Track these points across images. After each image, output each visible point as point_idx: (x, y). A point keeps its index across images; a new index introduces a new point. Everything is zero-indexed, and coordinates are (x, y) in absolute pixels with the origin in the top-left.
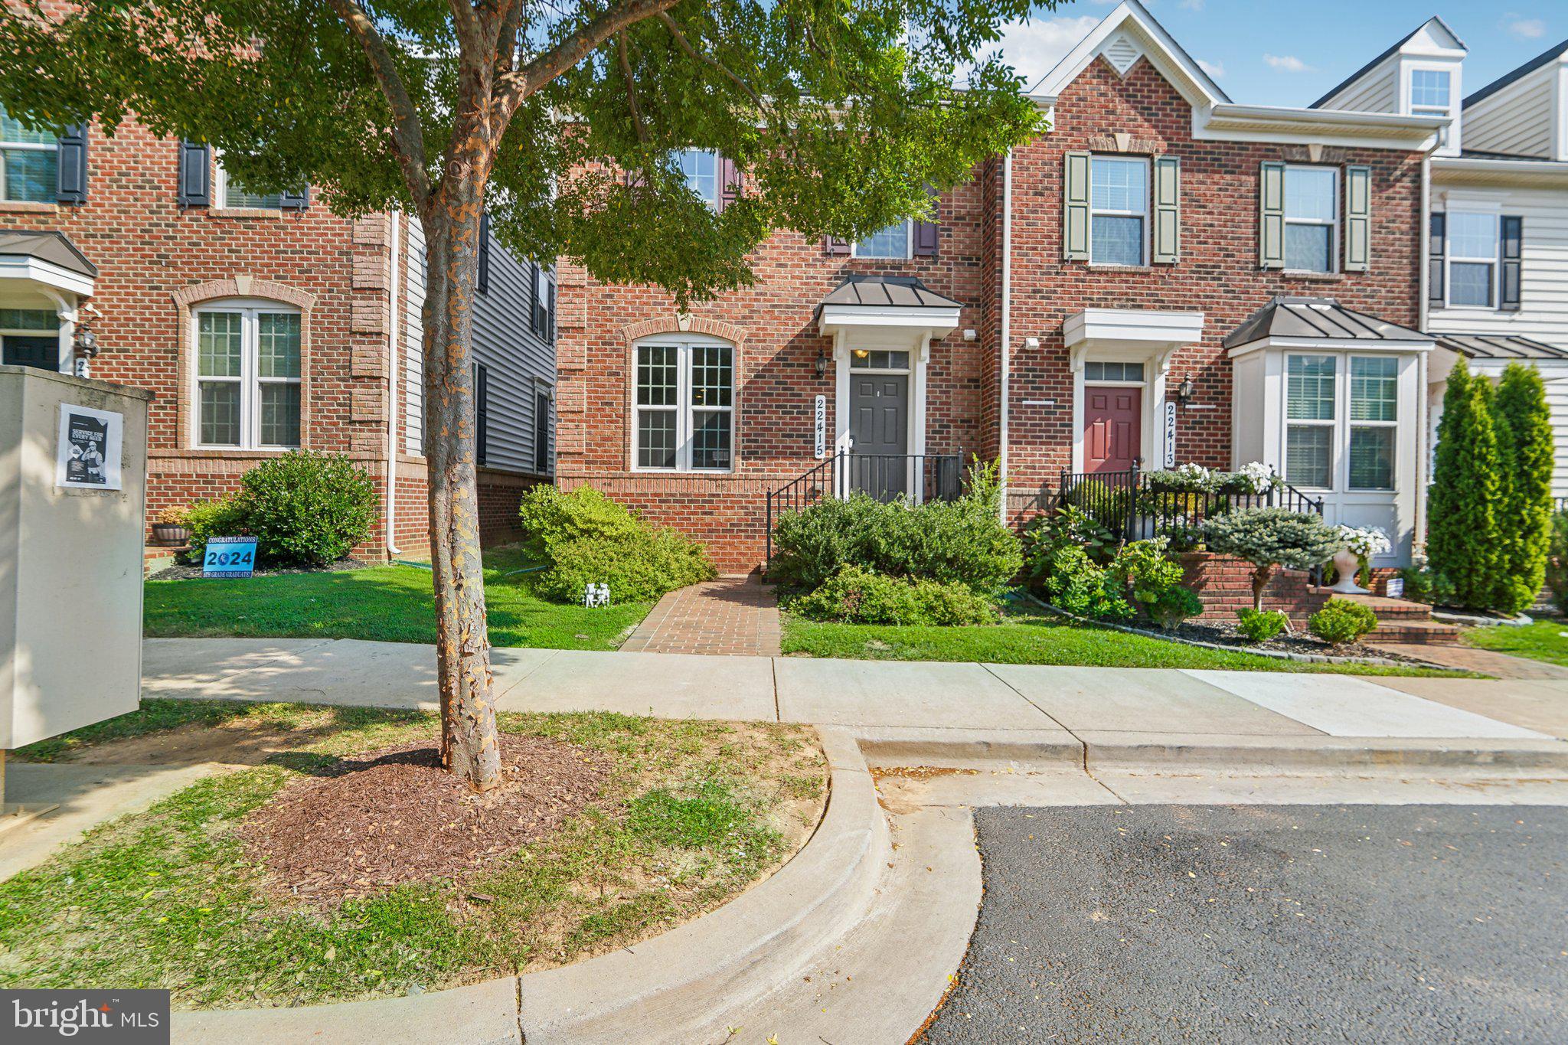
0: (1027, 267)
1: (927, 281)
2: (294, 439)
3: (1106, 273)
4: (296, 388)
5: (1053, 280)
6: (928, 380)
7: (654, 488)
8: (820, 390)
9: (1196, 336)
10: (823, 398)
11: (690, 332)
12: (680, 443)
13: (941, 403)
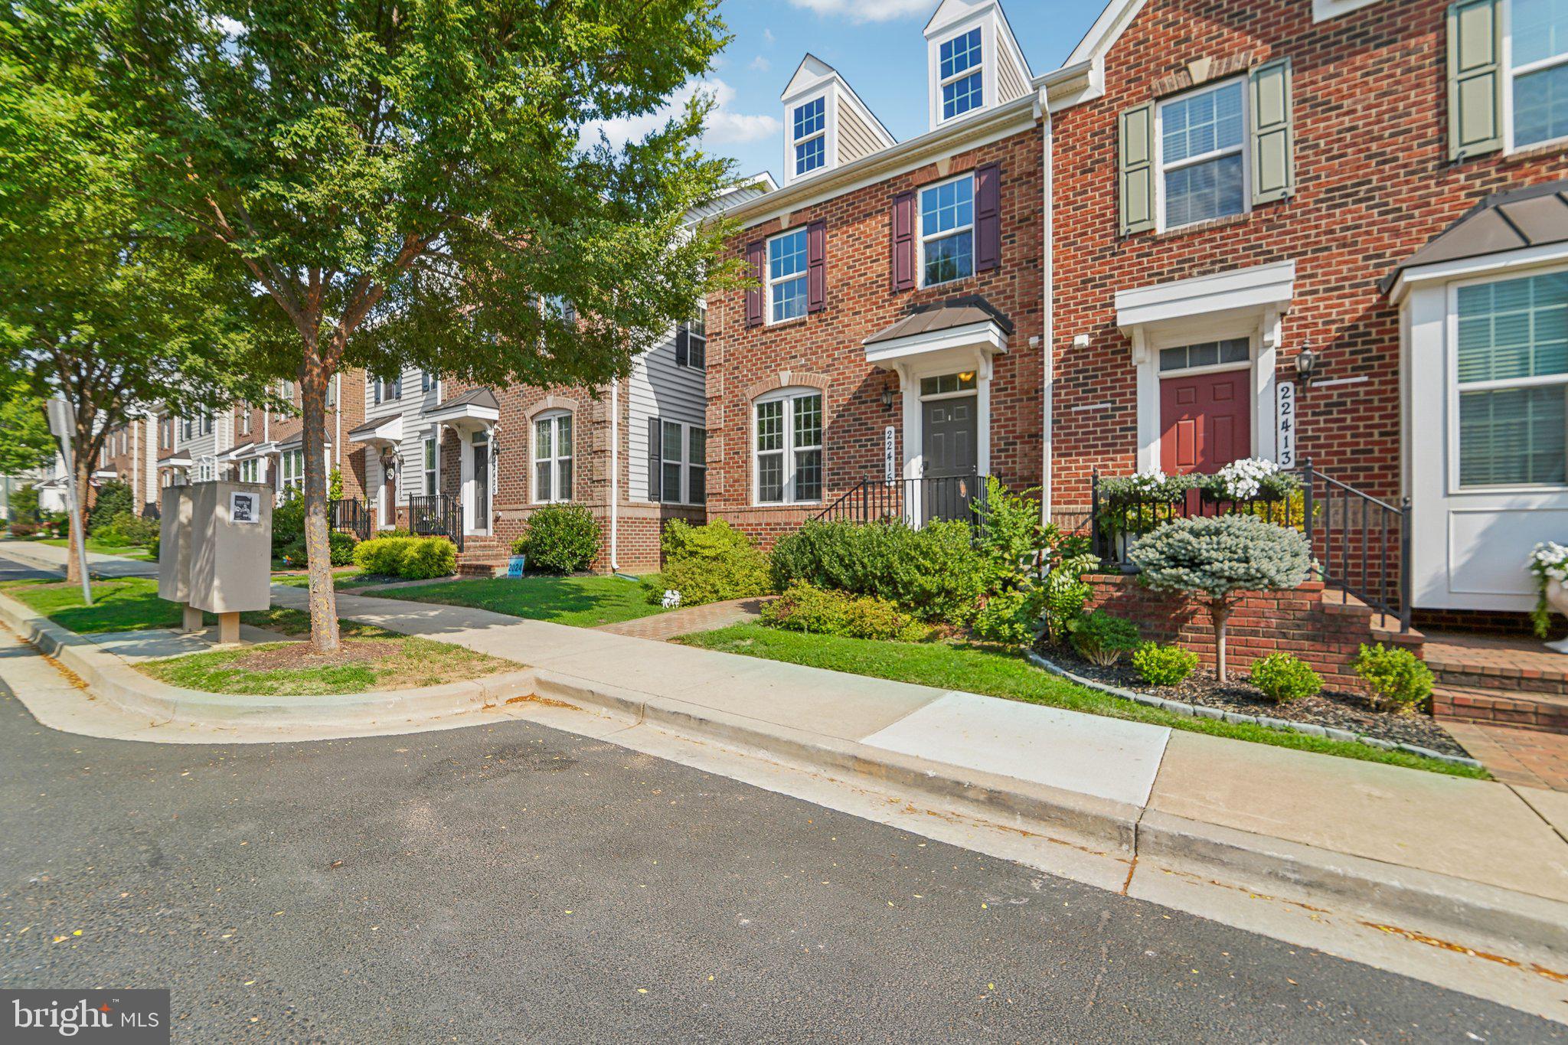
0: (1074, 257)
1: (990, 295)
2: (570, 497)
3: (1181, 237)
4: (570, 461)
5: (1108, 263)
6: (992, 397)
7: (766, 518)
8: (888, 422)
9: (1287, 293)
10: (892, 429)
11: (789, 386)
12: (785, 481)
13: (1006, 420)
